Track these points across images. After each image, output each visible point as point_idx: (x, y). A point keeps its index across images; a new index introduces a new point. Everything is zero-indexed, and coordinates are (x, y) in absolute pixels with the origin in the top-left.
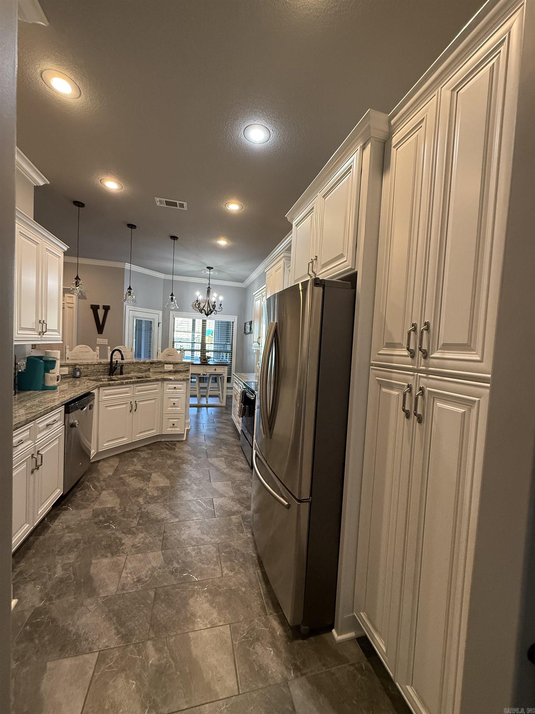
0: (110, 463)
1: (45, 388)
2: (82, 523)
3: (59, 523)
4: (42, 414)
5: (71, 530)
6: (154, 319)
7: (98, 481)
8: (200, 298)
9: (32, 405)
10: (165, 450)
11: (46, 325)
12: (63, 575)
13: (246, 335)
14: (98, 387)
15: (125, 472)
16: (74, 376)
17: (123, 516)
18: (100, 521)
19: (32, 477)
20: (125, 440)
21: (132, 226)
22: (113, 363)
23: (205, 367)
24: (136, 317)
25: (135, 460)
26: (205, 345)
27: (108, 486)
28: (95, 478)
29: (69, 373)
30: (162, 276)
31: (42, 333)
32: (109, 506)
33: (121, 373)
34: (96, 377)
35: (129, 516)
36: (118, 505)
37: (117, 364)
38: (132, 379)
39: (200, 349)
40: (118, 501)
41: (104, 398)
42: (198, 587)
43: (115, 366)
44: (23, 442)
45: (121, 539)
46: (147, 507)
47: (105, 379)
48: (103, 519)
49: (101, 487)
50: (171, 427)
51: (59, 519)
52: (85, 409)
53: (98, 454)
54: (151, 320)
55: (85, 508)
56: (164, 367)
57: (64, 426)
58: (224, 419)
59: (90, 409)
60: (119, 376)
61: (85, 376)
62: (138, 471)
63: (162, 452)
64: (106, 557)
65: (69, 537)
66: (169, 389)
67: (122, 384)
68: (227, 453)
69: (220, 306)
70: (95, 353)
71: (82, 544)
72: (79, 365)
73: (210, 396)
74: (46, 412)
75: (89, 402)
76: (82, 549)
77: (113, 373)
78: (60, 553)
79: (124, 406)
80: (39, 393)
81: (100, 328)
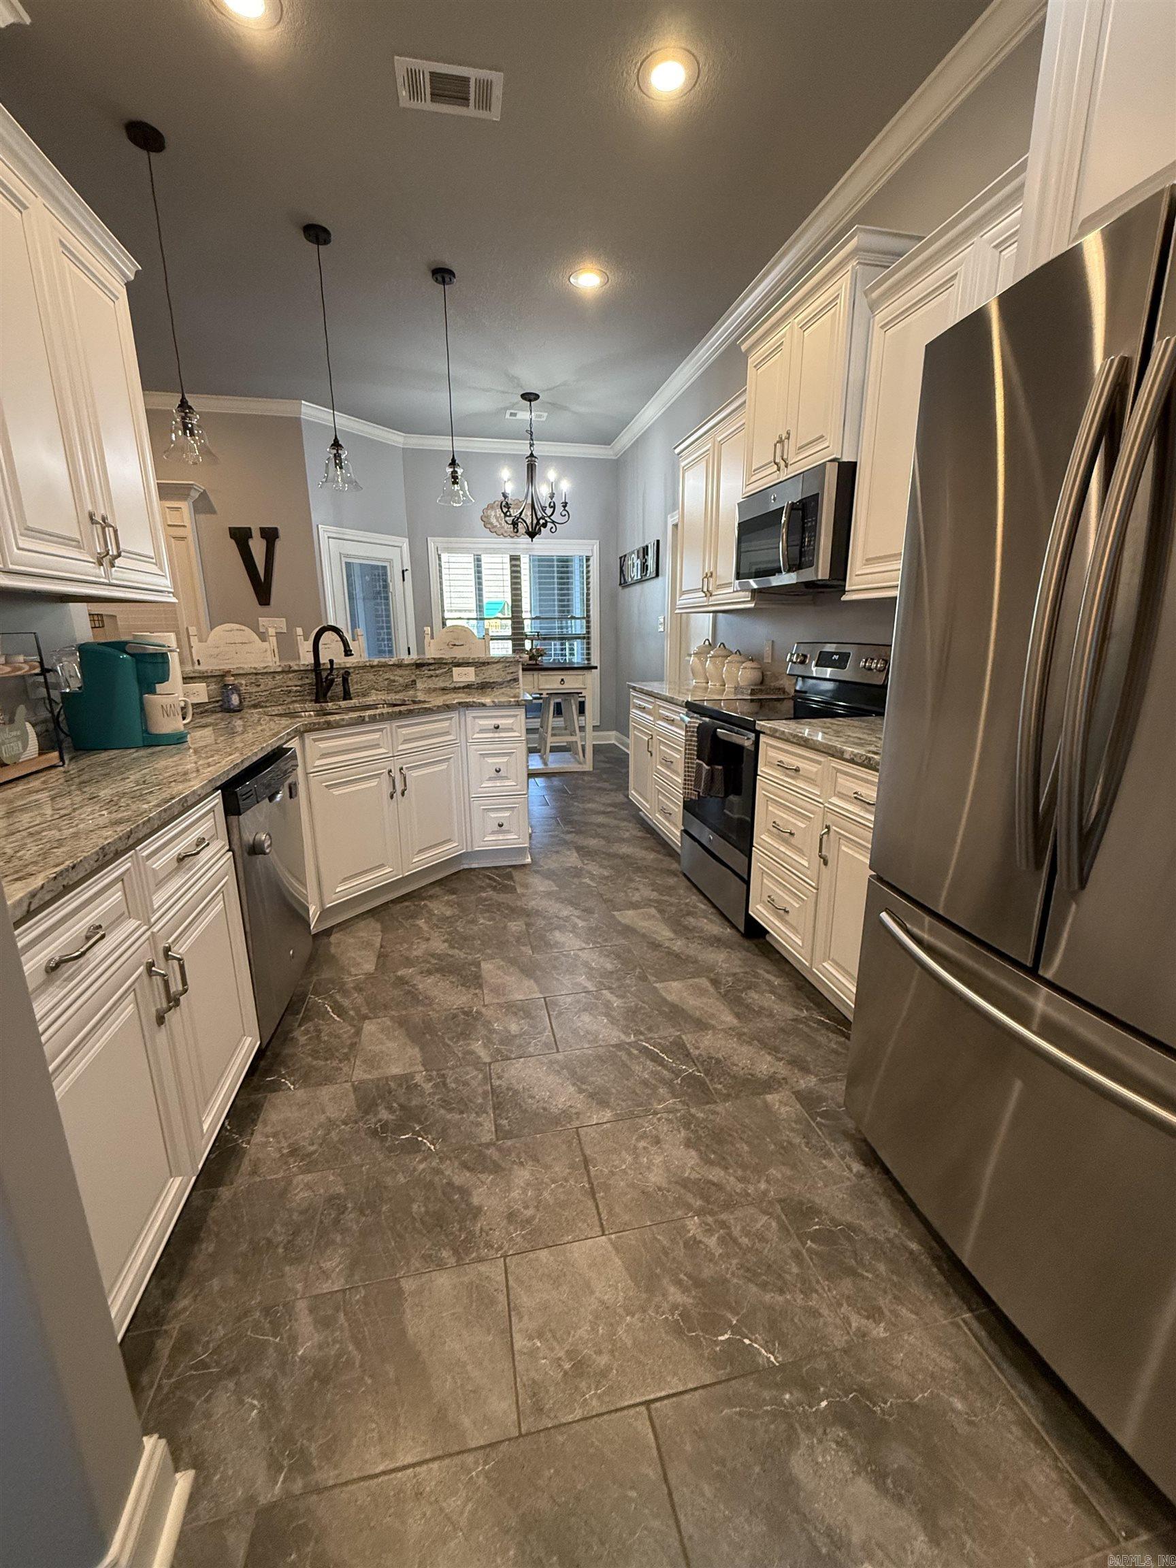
0: (361, 934)
1: (153, 741)
2: (334, 1135)
3: (267, 1137)
4: (156, 824)
5: (308, 1160)
6: (390, 561)
7: (345, 993)
8: (509, 488)
9: (117, 794)
10: (491, 893)
11: (115, 531)
12: (320, 1347)
13: (627, 590)
14: (300, 733)
15: (408, 962)
16: (226, 706)
17: (446, 1104)
18: (385, 1126)
19: (162, 1036)
20: (386, 874)
21: (317, 234)
22: (322, 667)
23: (536, 676)
24: (347, 556)
25: (421, 922)
26: (522, 623)
27: (376, 1008)
28: (332, 981)
29: (209, 698)
30: (396, 439)
31: (106, 559)
32: (395, 1070)
33: (347, 696)
34: (284, 707)
35: (463, 1105)
36: (422, 1068)
37: (332, 669)
38: (377, 708)
39: (510, 634)
40: (415, 1052)
41: (318, 763)
42: (791, 1393)
43: (329, 675)
44: (103, 937)
45: (464, 1192)
46: (503, 1071)
47: (309, 715)
48: (392, 1117)
49: (357, 1010)
50: (493, 833)
51: (265, 1123)
52: (279, 796)
53: (325, 913)
54: (384, 564)
55: (328, 1080)
56: (452, 676)
57: (231, 853)
58: (604, 804)
59: (291, 797)
60: (343, 704)
61: (255, 706)
62: (439, 957)
63: (486, 900)
64: (441, 1266)
65: (308, 1186)
66: (482, 731)
67: (361, 721)
68: (655, 893)
69: (564, 507)
70: (266, 644)
71: (352, 1216)
72: (233, 675)
73: (554, 749)
74: (165, 816)
75: (286, 774)
76: (357, 1234)
77: (325, 695)
78: (294, 1254)
79: (374, 783)
80: (135, 755)
81: (263, 591)
